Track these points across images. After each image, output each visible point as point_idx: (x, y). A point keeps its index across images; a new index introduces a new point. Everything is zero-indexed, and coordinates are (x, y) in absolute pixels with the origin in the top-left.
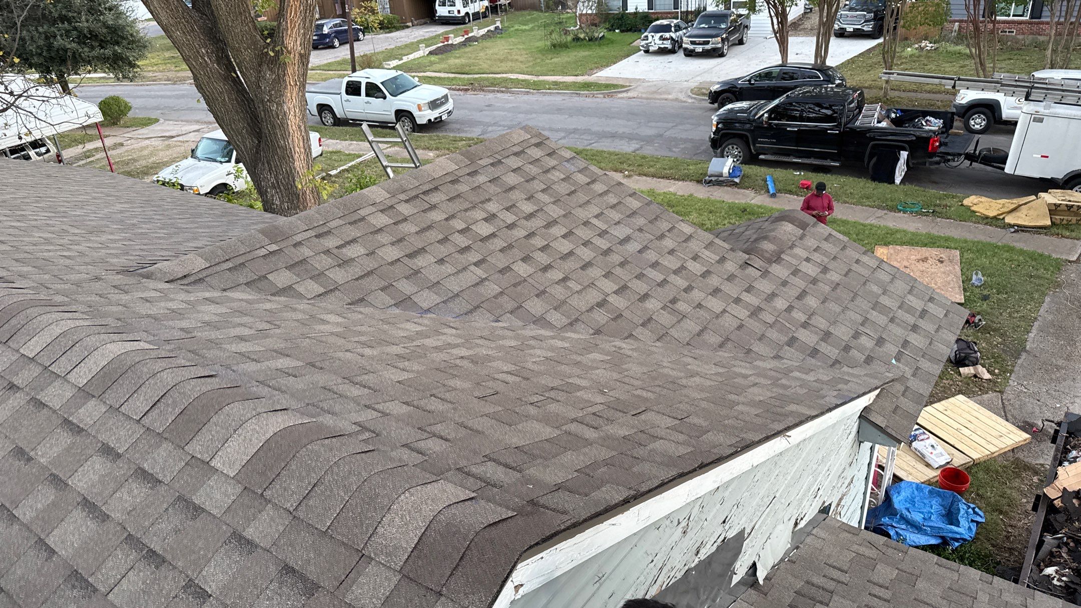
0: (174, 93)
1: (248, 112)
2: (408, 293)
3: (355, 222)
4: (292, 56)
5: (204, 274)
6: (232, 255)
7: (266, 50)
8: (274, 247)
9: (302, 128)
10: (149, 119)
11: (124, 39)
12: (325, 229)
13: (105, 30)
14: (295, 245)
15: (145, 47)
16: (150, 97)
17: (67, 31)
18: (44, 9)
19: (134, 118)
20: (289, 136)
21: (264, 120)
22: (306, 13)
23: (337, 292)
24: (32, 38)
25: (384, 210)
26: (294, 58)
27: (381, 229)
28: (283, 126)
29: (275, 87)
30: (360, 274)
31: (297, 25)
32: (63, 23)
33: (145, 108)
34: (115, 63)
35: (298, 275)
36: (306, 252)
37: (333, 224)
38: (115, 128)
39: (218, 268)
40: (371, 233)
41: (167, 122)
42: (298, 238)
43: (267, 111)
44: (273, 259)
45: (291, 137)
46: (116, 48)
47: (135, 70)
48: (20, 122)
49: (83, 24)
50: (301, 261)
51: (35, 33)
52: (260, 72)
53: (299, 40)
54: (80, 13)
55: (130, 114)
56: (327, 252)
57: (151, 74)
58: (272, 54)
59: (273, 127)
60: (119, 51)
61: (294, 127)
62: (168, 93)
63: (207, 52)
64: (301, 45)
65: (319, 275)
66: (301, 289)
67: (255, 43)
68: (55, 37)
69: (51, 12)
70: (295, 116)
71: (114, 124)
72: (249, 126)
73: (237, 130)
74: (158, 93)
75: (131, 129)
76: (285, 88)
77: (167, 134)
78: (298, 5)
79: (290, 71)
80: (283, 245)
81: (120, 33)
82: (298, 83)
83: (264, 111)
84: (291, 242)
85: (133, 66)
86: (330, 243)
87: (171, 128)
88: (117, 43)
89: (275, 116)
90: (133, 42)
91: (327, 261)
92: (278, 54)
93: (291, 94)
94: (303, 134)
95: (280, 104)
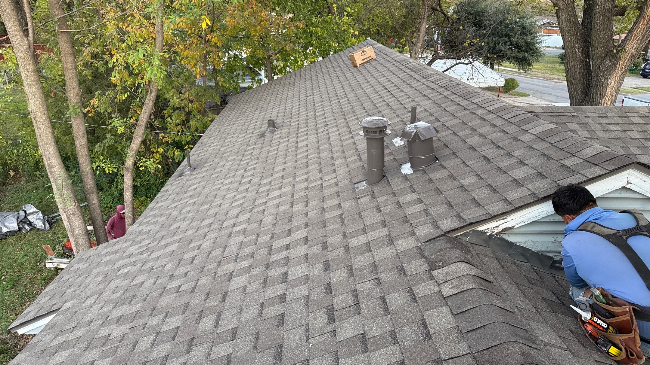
0: (544, 85)
1: (586, 81)
2: (635, 153)
3: (622, 117)
4: (627, 54)
5: (540, 114)
6: (555, 111)
7: (612, 49)
8: (576, 114)
9: (614, 95)
10: (525, 94)
11: (532, 50)
12: (605, 115)
13: (524, 44)
14: (586, 117)
15: (540, 56)
16: (530, 84)
17: (506, 42)
18: (500, 30)
19: (518, 92)
20: (604, 97)
21: (594, 86)
22: (647, 32)
23: (597, 140)
24: (488, 43)
25: (642, 117)
26: (627, 56)
27: (635, 124)
28: (603, 91)
29: (608, 69)
30: (613, 137)
31: (638, 38)
32: (506, 37)
33: (525, 89)
34: (521, 62)
35: (581, 128)
36: (590, 120)
37: (609, 114)
38: (506, 94)
39: (546, 114)
40: (629, 124)
41: (534, 98)
42: (588, 114)
43: (598, 81)
44: (573, 118)
45: (605, 98)
46: (526, 54)
47: (530, 67)
48: (471, 72)
49: (515, 39)
50: (585, 123)
51: (490, 40)
52: (603, 60)
53: (635, 46)
54: (515, 34)
55: (516, 90)
56: (601, 124)
57: (536, 73)
58: (615, 51)
59: (597, 90)
60: (526, 56)
61: (609, 93)
62: (541, 84)
63: (579, 46)
64: (635, 49)
65: (591, 131)
66: (580, 133)
67: (607, 45)
68: (499, 44)
69: (502, 32)
70: (613, 87)
71: (507, 92)
72: (584, 88)
73: (576, 89)
74: (535, 83)
75: (514, 96)
76: (614, 71)
77: (531, 103)
78: (643, 27)
79: (621, 62)
80: (579, 115)
81: (531, 47)
82: (623, 70)
83: (596, 81)
84: (584, 115)
85: (529, 64)
86: (604, 121)
87: (534, 100)
88: (527, 52)
89: (601, 85)
90: (536, 52)
91: (598, 127)
92: (618, 51)
93: (617, 75)
94: (613, 98)
95: (607, 79)
